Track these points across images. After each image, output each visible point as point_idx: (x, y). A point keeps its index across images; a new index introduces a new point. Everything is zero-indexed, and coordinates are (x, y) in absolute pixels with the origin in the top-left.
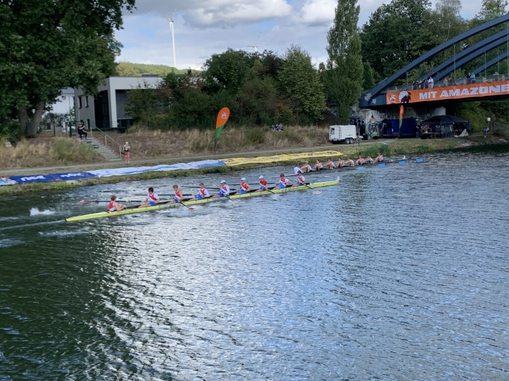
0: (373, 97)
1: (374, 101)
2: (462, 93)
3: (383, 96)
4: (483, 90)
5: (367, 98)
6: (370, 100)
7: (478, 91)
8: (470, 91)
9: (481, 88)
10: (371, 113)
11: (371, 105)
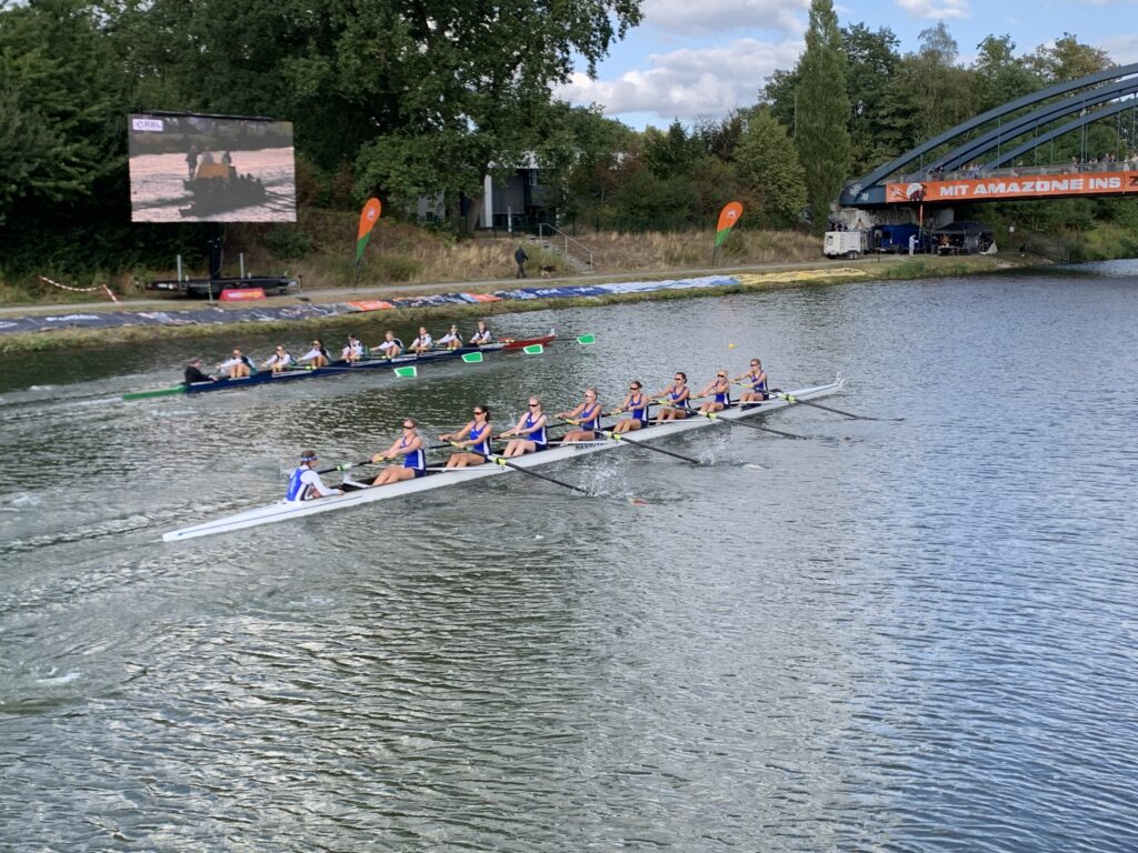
0: (863, 191)
1: (865, 197)
2: (1008, 190)
3: (880, 189)
4: (1042, 186)
5: (854, 192)
6: (859, 195)
7: (1034, 187)
8: (1021, 187)
9: (1039, 183)
10: (860, 214)
11: (859, 202)
